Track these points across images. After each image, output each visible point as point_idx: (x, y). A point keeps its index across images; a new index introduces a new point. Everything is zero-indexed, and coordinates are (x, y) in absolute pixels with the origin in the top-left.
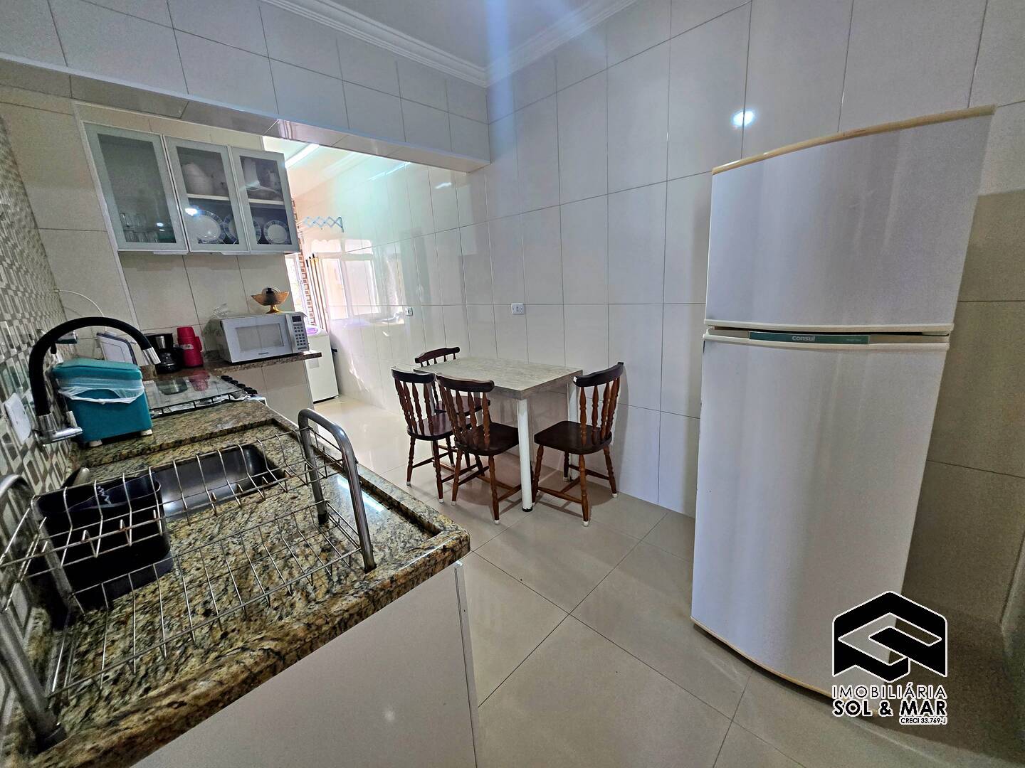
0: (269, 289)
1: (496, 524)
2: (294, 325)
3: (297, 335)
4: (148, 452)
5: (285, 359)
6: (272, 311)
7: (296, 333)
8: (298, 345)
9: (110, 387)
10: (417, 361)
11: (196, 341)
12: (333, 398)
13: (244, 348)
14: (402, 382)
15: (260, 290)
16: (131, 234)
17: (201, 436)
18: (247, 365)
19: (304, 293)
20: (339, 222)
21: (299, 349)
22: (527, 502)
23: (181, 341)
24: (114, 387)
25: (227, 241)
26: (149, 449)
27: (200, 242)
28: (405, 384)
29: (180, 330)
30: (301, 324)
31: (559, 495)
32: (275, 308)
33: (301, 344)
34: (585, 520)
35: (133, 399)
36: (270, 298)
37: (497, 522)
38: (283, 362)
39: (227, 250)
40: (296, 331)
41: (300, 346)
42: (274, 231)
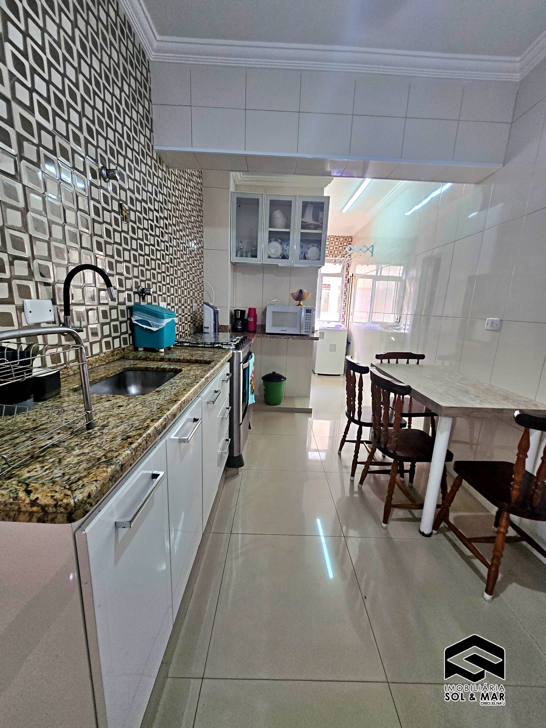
0: (301, 290)
1: (382, 527)
2: (306, 315)
3: (306, 322)
4: (148, 359)
5: (295, 337)
6: (299, 305)
7: (306, 321)
8: (305, 329)
9: (149, 319)
10: (378, 357)
11: (255, 317)
12: (339, 375)
13: (274, 325)
14: (352, 372)
15: (296, 291)
16: (240, 252)
17: (174, 359)
18: (273, 336)
19: (343, 301)
20: (371, 249)
21: (305, 332)
22: (426, 525)
23: (249, 316)
24: (151, 320)
25: (284, 257)
26: (149, 358)
27: (269, 257)
28: (354, 374)
29: (250, 309)
30: (310, 315)
31: (464, 540)
32: (302, 303)
33: (308, 329)
34: (487, 591)
35: (157, 329)
36: (299, 296)
37: (384, 525)
38: (294, 339)
39: (282, 263)
40: (306, 320)
41: (307, 330)
42: (312, 251)
